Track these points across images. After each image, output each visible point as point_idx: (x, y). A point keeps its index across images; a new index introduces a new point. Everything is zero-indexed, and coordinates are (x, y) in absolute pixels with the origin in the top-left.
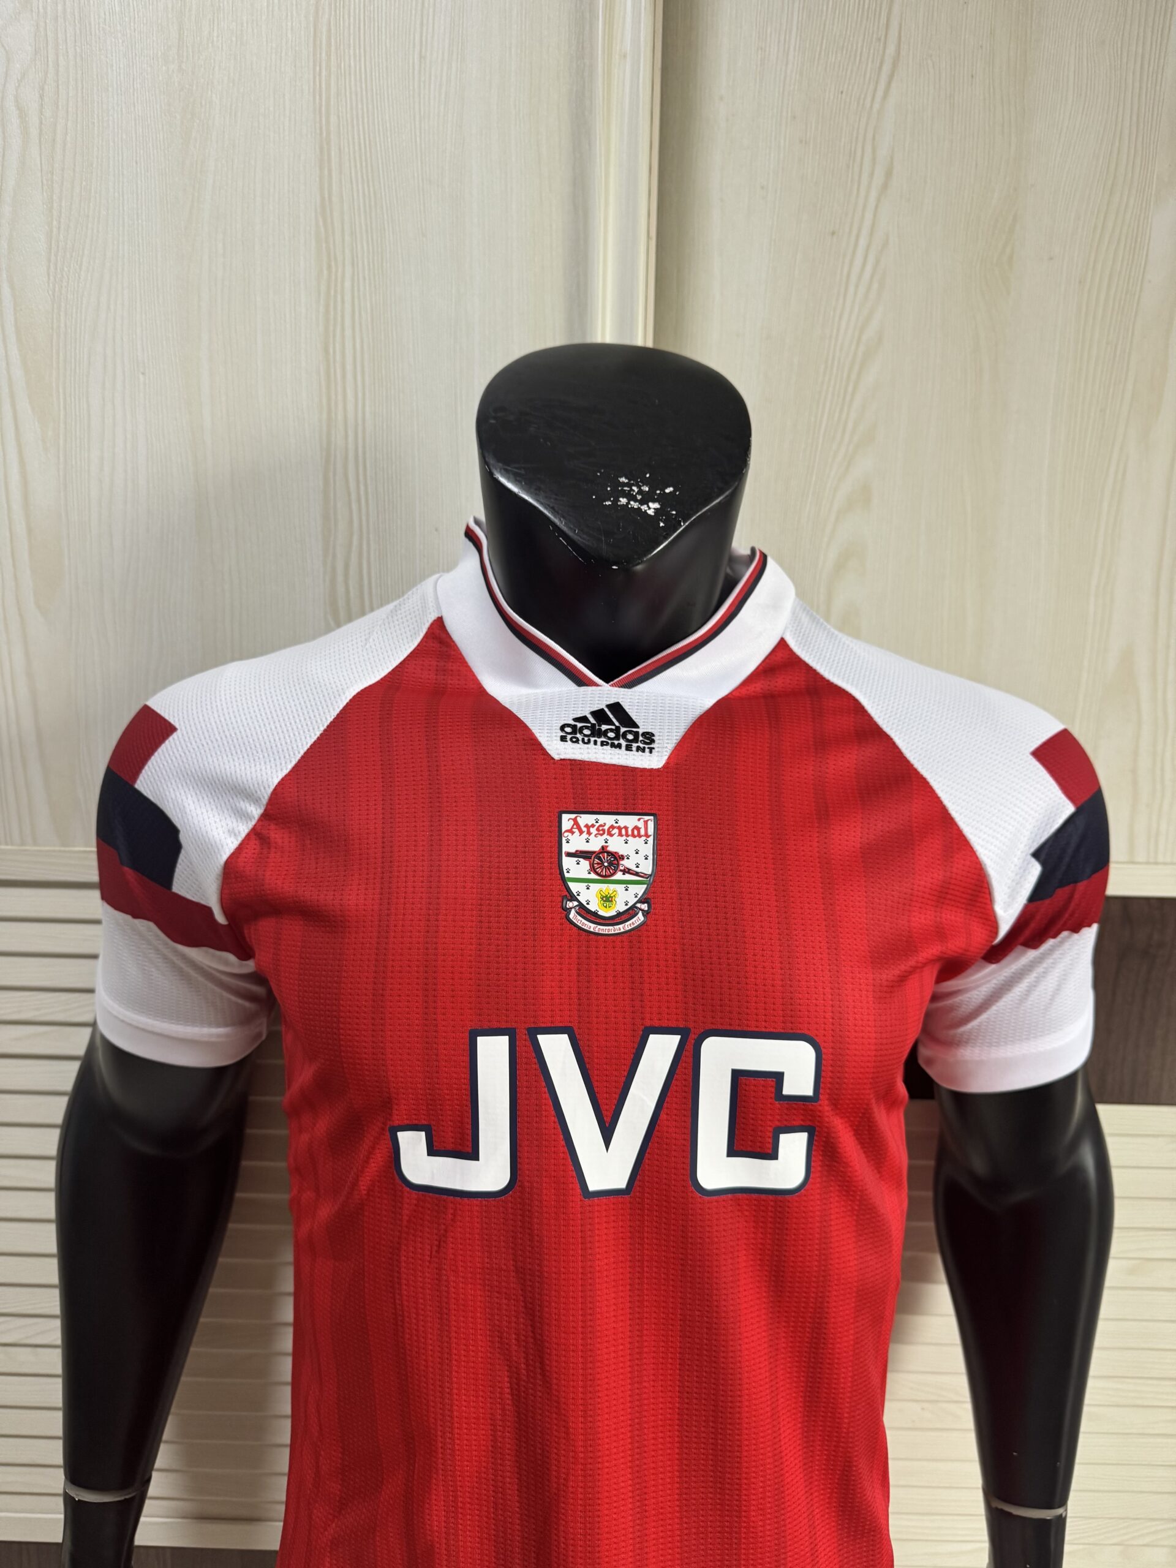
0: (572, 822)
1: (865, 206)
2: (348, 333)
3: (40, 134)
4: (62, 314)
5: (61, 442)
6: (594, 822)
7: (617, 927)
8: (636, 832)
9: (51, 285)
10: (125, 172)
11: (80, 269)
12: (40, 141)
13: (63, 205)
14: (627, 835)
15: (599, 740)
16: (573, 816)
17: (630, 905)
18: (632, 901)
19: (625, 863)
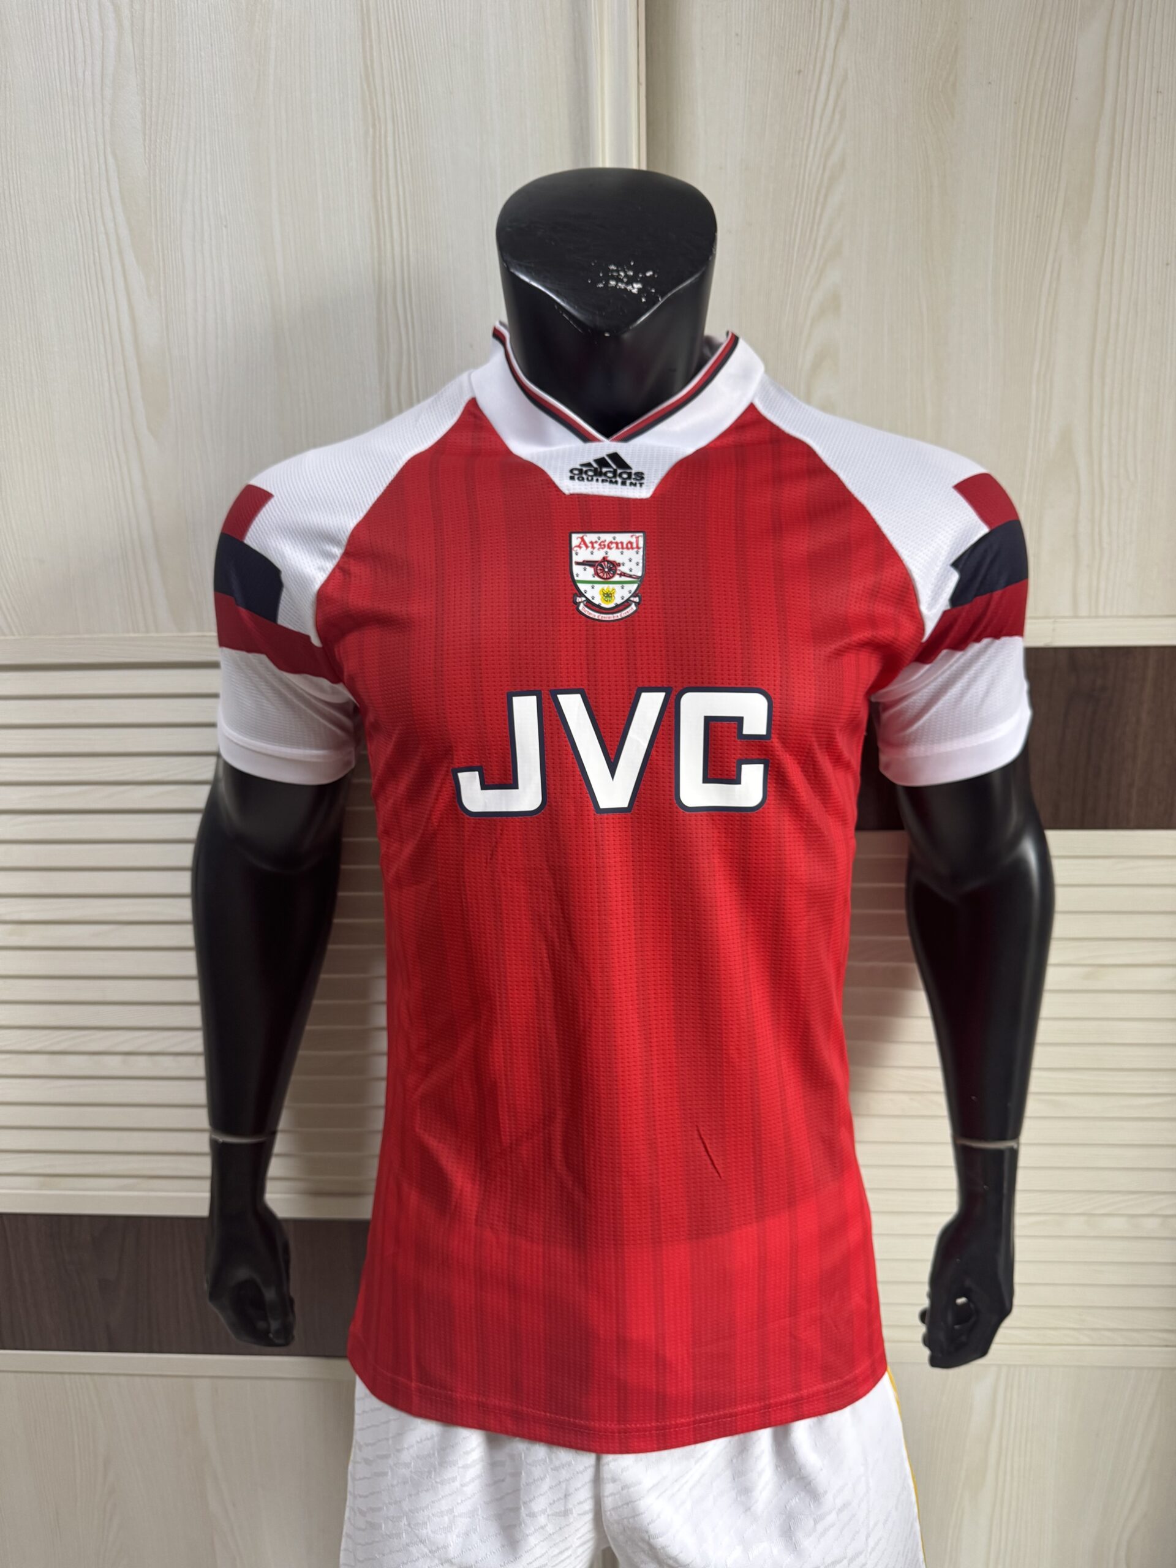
0: (580, 540)
1: (826, 46)
2: (392, 182)
3: (132, 24)
4: (158, 179)
5: (162, 289)
6: (597, 540)
7: (615, 615)
8: (629, 546)
9: (147, 155)
10: (203, 54)
11: (170, 140)
12: (132, 32)
13: (154, 84)
14: (623, 548)
15: (600, 479)
16: (581, 535)
17: (625, 599)
18: (627, 596)
19: (622, 569)
